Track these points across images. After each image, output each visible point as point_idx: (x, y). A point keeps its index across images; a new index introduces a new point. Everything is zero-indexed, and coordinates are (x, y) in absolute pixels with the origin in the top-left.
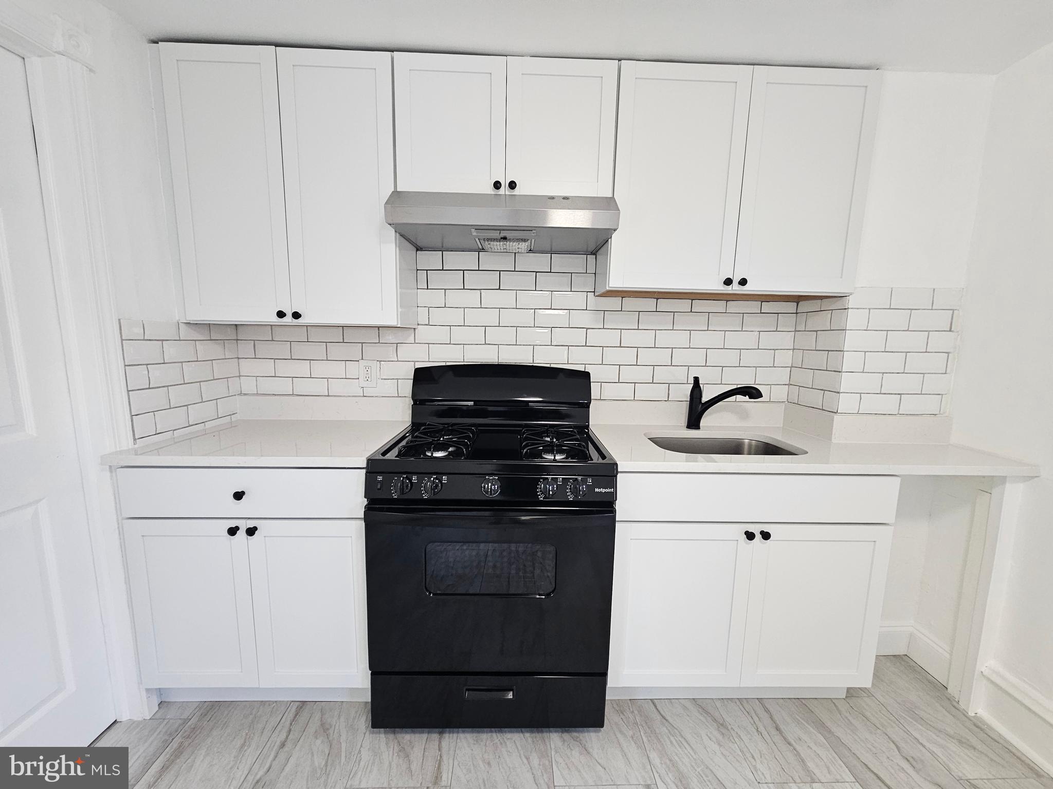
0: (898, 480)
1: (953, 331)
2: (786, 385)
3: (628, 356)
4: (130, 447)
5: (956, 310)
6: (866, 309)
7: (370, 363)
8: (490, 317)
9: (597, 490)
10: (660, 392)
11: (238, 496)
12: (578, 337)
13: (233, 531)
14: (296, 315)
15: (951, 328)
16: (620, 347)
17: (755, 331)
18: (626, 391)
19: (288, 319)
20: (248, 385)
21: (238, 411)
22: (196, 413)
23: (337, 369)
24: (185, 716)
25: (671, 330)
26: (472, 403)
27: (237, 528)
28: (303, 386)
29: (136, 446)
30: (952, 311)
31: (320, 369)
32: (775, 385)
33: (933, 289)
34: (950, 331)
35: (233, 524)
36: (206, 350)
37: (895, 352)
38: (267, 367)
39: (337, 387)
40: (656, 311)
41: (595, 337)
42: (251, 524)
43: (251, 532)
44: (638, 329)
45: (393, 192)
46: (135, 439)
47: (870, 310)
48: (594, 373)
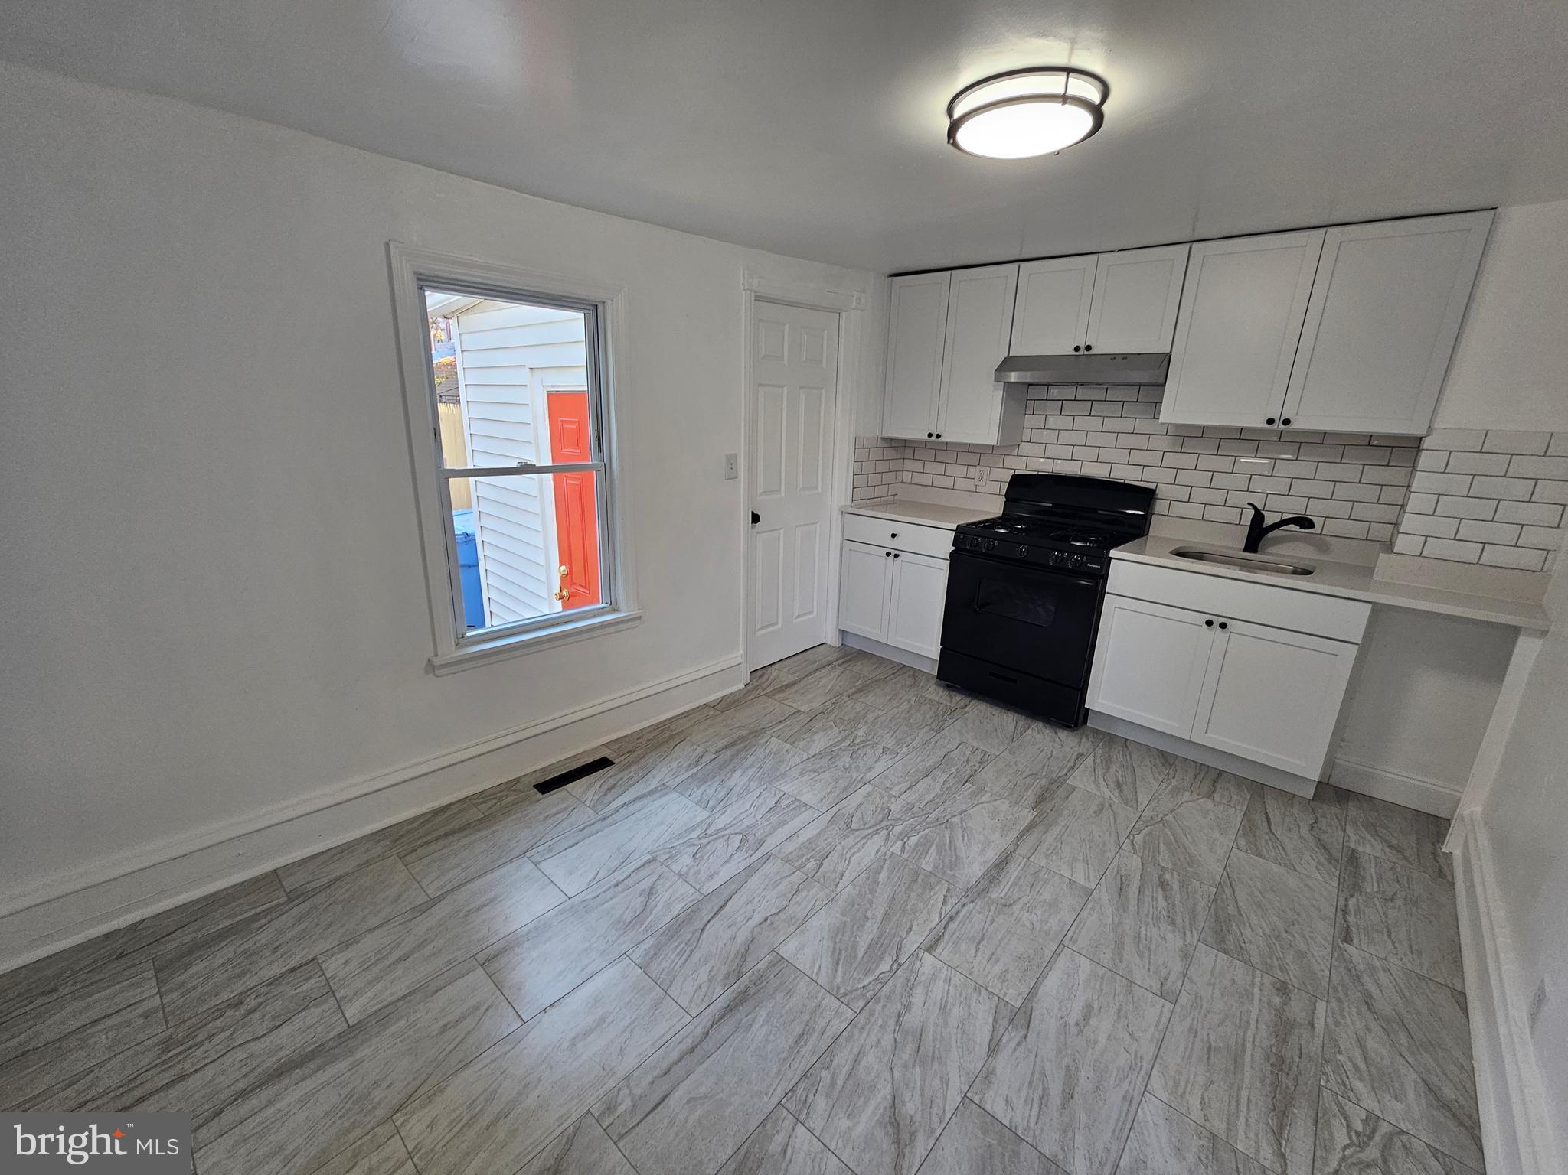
0: (1370, 606)
3: (1202, 479)
4: (851, 503)
7: (982, 468)
8: (1079, 438)
9: (1089, 565)
10: (1232, 515)
11: (894, 536)
12: (1155, 458)
13: (888, 554)
14: (938, 436)
16: (1196, 470)
17: (1359, 464)
18: (1196, 511)
19: (933, 438)
20: (907, 477)
21: (900, 492)
23: (960, 471)
26: (1051, 505)
27: (890, 554)
28: (939, 481)
29: (853, 503)
31: (952, 470)
35: (889, 551)
36: (889, 453)
38: (919, 466)
39: (961, 484)
41: (1169, 460)
42: (897, 552)
43: (896, 556)
45: (1005, 358)
46: (853, 499)
47: (1451, 452)
48: (1163, 491)
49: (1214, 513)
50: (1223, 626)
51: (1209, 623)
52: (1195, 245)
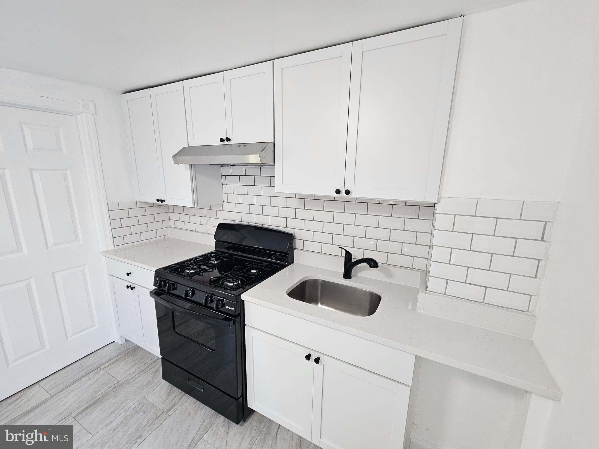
0: (415, 358)
1: (545, 241)
2: (425, 258)
3: (318, 226)
4: (113, 249)
5: (549, 222)
6: (452, 214)
7: (207, 218)
9: (227, 307)
10: (336, 250)
11: (128, 274)
12: (291, 213)
13: (128, 287)
15: (543, 237)
16: (314, 221)
17: (402, 218)
18: (317, 247)
19: (160, 202)
20: (172, 224)
21: (168, 234)
22: (144, 236)
23: (197, 220)
24: (129, 348)
25: (343, 213)
27: (130, 286)
28: (188, 226)
29: (115, 249)
30: (544, 223)
31: (193, 219)
32: (417, 257)
33: (522, 202)
34: (542, 240)
35: (130, 284)
37: (480, 252)
39: (198, 228)
40: (334, 200)
41: (301, 214)
42: (134, 285)
43: (133, 288)
44: (324, 211)
45: (185, 147)
46: (114, 246)
47: (455, 215)
48: (299, 234)
49: (327, 249)
50: (317, 361)
51: (308, 357)
52: (274, 60)
